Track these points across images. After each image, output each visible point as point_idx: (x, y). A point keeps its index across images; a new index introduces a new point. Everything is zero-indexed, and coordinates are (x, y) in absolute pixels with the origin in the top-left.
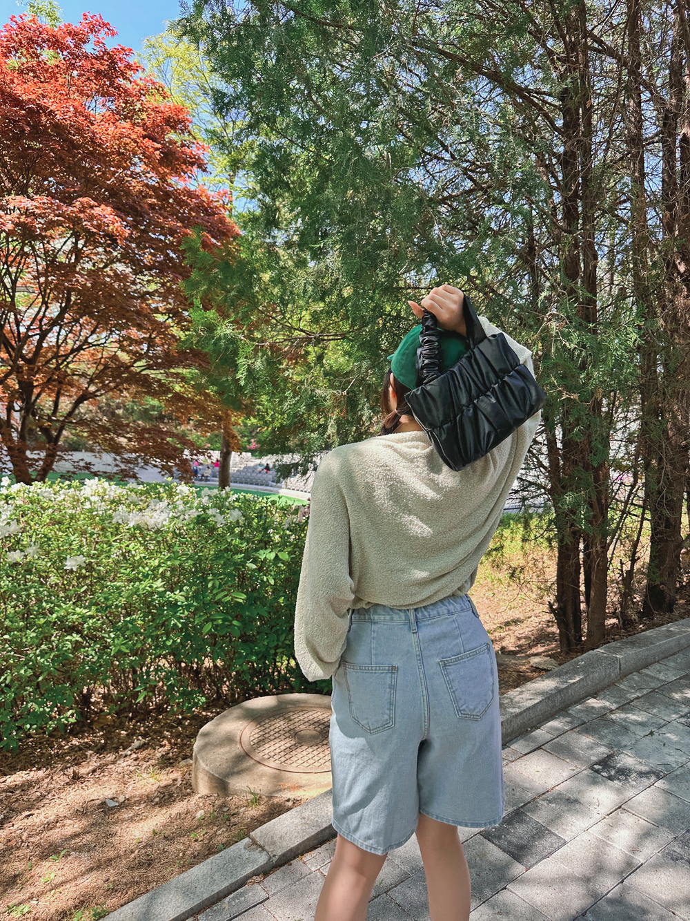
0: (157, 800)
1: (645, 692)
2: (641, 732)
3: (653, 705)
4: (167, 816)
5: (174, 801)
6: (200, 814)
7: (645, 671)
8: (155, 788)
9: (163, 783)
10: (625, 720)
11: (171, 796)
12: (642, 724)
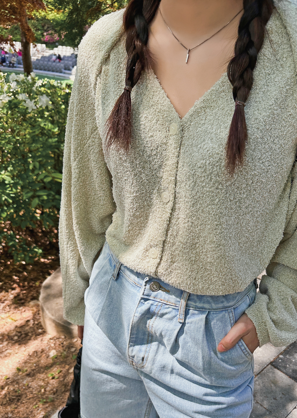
0: (16, 338)
4: (26, 353)
5: (30, 339)
6: (53, 353)
8: (12, 327)
9: (19, 323)
11: (27, 335)
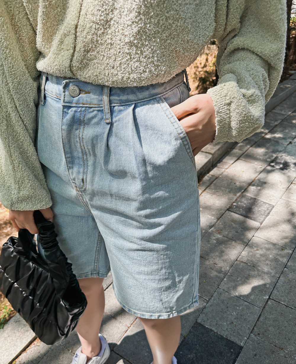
1: (279, 122)
2: (285, 143)
3: (285, 128)
7: (274, 111)
10: (275, 137)
12: (284, 139)
